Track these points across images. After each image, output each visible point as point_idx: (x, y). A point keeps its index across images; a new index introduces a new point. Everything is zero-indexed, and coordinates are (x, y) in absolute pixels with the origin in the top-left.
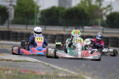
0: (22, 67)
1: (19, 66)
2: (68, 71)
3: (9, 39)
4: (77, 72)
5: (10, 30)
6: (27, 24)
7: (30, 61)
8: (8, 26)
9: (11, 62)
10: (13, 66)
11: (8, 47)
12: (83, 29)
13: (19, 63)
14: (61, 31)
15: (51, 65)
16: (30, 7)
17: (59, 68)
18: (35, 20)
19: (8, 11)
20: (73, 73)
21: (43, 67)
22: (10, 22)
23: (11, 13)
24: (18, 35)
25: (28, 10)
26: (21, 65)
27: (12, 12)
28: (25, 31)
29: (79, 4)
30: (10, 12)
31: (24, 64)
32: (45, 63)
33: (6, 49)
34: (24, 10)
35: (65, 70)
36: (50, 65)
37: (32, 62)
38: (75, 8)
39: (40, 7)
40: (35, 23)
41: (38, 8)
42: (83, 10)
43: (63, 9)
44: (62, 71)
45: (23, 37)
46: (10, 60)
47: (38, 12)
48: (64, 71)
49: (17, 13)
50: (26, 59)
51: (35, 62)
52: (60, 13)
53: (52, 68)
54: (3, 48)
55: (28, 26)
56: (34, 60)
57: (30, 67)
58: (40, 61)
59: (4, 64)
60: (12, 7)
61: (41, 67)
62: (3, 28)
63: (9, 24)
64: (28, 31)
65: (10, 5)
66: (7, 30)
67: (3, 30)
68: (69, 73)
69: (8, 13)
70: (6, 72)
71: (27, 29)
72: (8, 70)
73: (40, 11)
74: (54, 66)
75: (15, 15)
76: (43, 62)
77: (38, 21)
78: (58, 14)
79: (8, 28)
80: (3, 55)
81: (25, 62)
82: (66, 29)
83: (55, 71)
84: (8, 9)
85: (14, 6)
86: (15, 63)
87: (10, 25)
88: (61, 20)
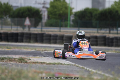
0: (56, 69)
1: (52, 69)
2: (103, 73)
3: (42, 41)
4: (112, 74)
5: (43, 32)
6: (61, 26)
7: (64, 64)
8: (42, 28)
9: (45, 65)
10: (47, 69)
11: (42, 50)
12: (117, 30)
13: (53, 65)
14: (94, 33)
15: (86, 68)
16: (64, 9)
17: (93, 71)
18: (69, 22)
19: (41, 13)
20: (107, 75)
21: (77, 69)
22: (44, 24)
23: (44, 16)
24: (52, 38)
25: (61, 12)
26: (55, 68)
27: (45, 14)
28: (58, 33)
29: (112, 6)
30: (43, 14)
31: (57, 67)
32: (79, 66)
33: (40, 52)
34: (58, 13)
35: (100, 72)
36: (84, 67)
37: (66, 65)
38: (109, 9)
39: (73, 8)
40: (69, 25)
41: (71, 10)
42: (117, 12)
43: (97, 10)
44: (97, 73)
45: (56, 39)
46: (44, 63)
47: (71, 14)
48: (99, 74)
49: (50, 16)
50: (59, 62)
51: (69, 65)
52: (94, 14)
53: (86, 71)
54: (37, 51)
55: (62, 28)
56: (68, 62)
57: (64, 70)
58: (74, 64)
59: (38, 67)
60: (45, 9)
61: (75, 69)
62: (37, 31)
63: (42, 26)
64: (62, 33)
65: (44, 7)
66: (40, 32)
67: (36, 32)
68: (103, 75)
69: (41, 15)
70: (40, 75)
71: (60, 31)
72: (42, 73)
73: (74, 13)
74: (88, 69)
75: (48, 17)
76: (77, 65)
77: (72, 23)
78: (92, 16)
79: (42, 31)
80: (37, 58)
81: (58, 64)
82: (99, 31)
83: (89, 73)
84: (41, 11)
85: (47, 8)
86: (49, 65)
87: (43, 28)
88: (94, 22)
